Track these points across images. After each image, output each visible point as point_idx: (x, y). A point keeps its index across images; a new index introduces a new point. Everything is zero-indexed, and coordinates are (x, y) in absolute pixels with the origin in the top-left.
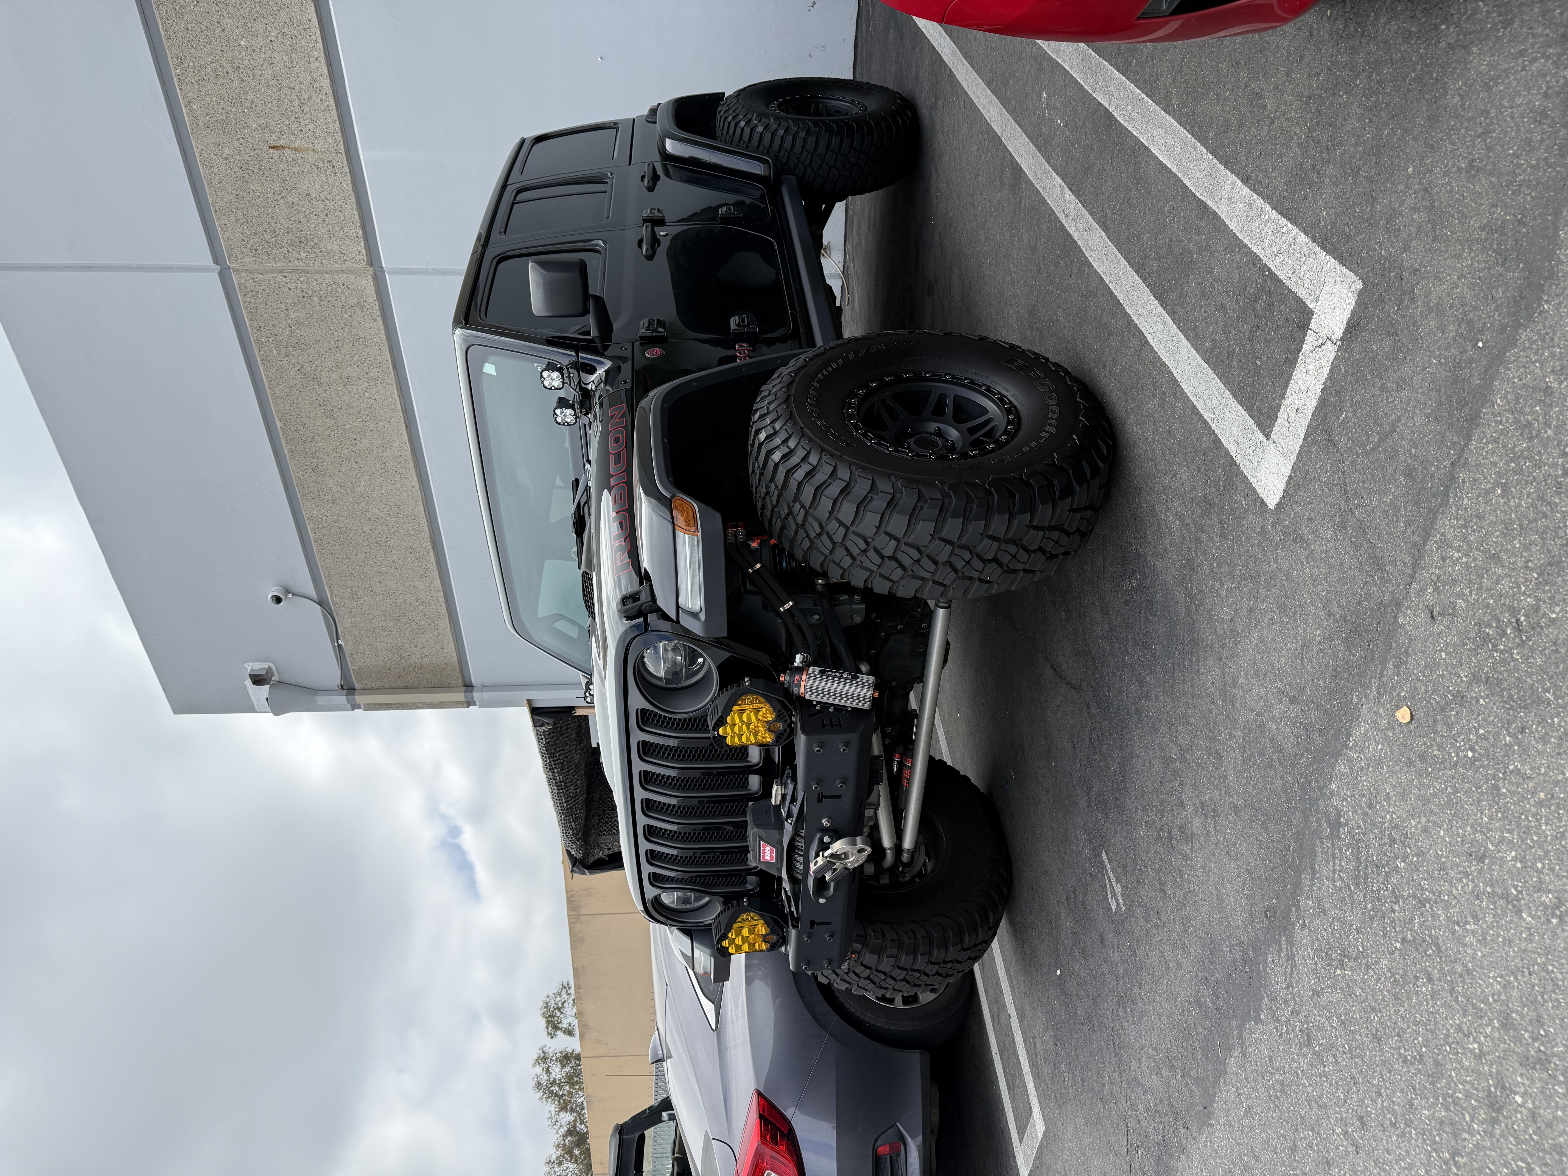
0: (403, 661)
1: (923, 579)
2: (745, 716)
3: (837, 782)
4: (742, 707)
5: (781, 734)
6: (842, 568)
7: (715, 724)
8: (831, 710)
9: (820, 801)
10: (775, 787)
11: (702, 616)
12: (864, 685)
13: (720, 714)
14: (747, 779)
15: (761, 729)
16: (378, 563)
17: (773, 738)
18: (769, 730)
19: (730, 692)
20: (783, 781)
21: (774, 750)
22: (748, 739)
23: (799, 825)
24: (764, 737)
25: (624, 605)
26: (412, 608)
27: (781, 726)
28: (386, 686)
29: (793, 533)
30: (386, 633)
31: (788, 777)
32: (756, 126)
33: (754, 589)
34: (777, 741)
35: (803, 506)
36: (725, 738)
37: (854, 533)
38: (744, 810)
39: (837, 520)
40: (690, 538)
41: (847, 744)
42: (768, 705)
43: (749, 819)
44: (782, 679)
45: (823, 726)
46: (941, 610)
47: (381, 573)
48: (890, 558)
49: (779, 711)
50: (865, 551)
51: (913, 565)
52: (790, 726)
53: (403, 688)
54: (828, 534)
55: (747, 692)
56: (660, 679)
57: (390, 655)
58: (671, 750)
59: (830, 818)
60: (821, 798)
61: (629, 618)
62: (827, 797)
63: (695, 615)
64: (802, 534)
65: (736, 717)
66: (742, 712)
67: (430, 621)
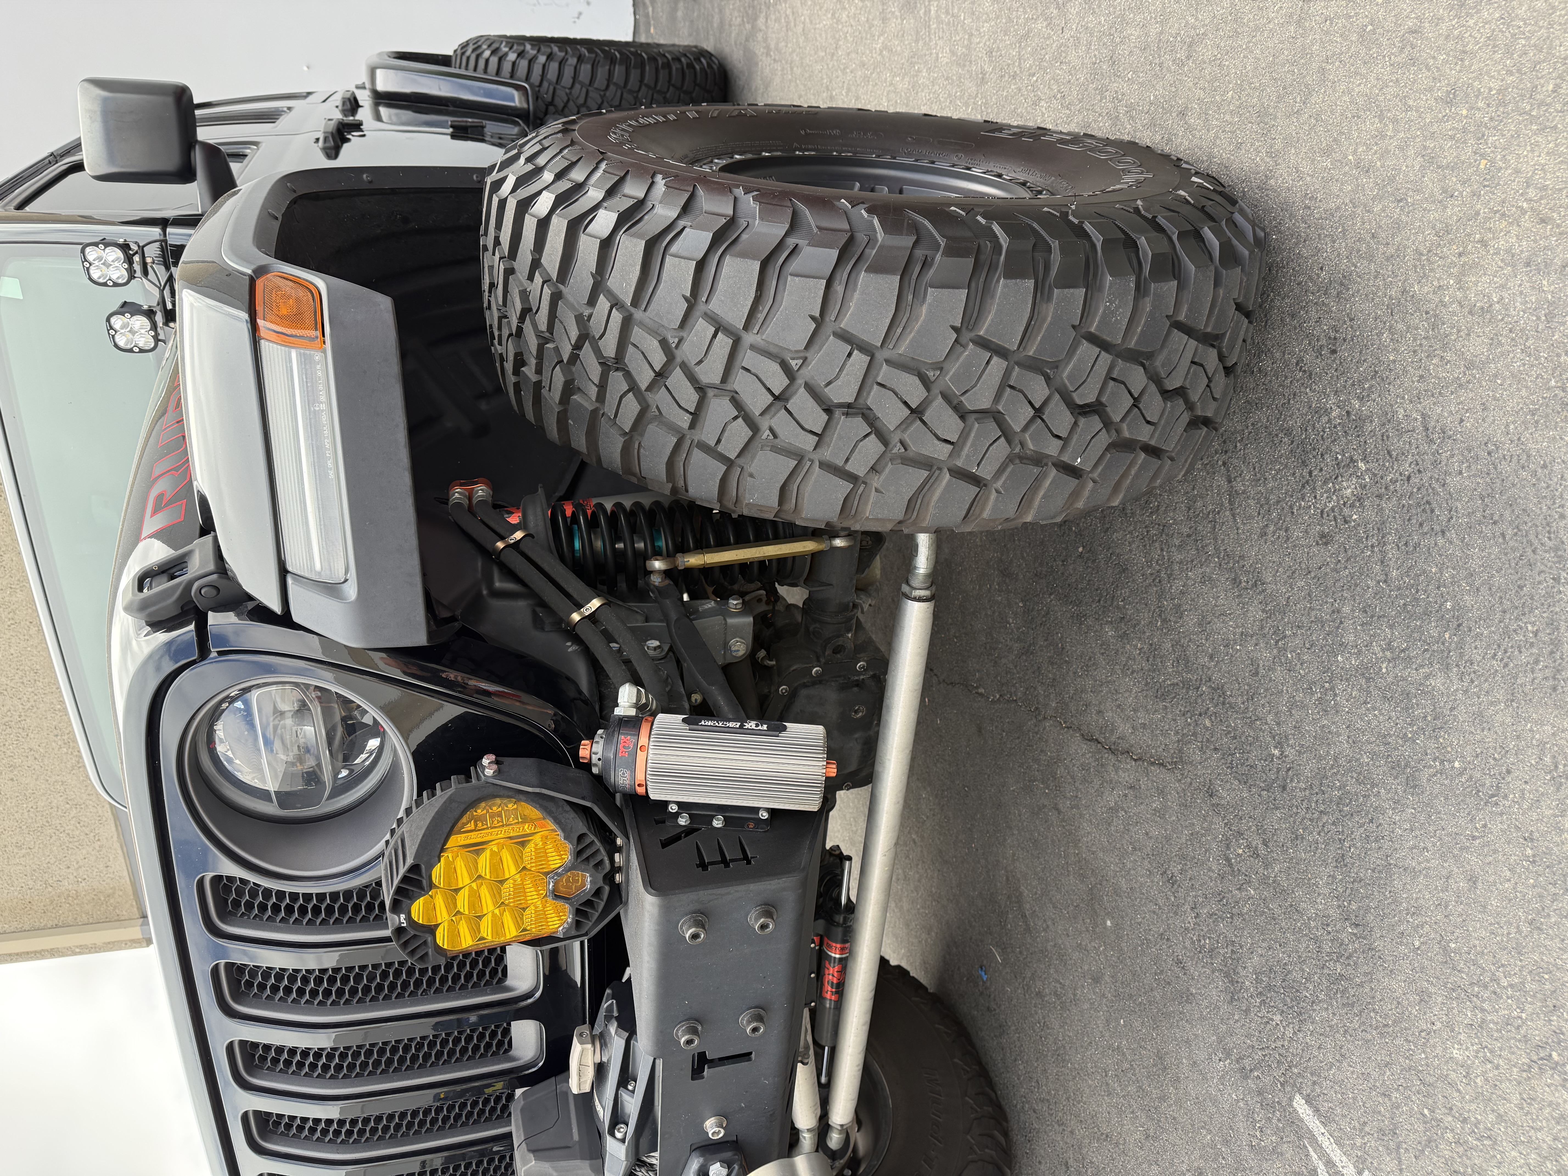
0: (50, 889)
1: (927, 464)
2: (484, 860)
3: (744, 1019)
4: (474, 838)
5: (589, 903)
6: (723, 458)
7: (399, 891)
8: (718, 823)
9: (697, 1073)
10: (577, 1049)
11: (351, 591)
12: (800, 748)
13: (410, 861)
14: (507, 1031)
15: (534, 897)
16: (8, 753)
17: (569, 918)
18: (557, 896)
19: (442, 795)
20: (597, 1030)
21: (568, 951)
22: (498, 924)
23: (644, 1142)
24: (542, 916)
25: (141, 589)
26: (60, 813)
27: (586, 881)
28: (27, 927)
29: (593, 391)
30: (24, 851)
31: (608, 1018)
32: (506, 54)
33: (510, 586)
34: (578, 924)
35: (616, 304)
36: (431, 930)
37: (753, 347)
38: (505, 1108)
39: (711, 318)
40: (299, 356)
41: (769, 910)
42: (551, 825)
43: (516, 1128)
44: (584, 752)
45: (703, 866)
46: (917, 605)
47: (12, 767)
48: (849, 409)
49: (581, 838)
50: (780, 398)
51: (904, 425)
52: (609, 878)
53: (52, 927)
54: (684, 366)
55: (490, 793)
56: (264, 795)
57: (31, 883)
58: (305, 980)
59: (721, 1113)
60: (701, 1063)
61: (156, 625)
62: (713, 1063)
63: (331, 589)
64: (617, 383)
65: (460, 865)
66: (476, 848)
67: (87, 830)
